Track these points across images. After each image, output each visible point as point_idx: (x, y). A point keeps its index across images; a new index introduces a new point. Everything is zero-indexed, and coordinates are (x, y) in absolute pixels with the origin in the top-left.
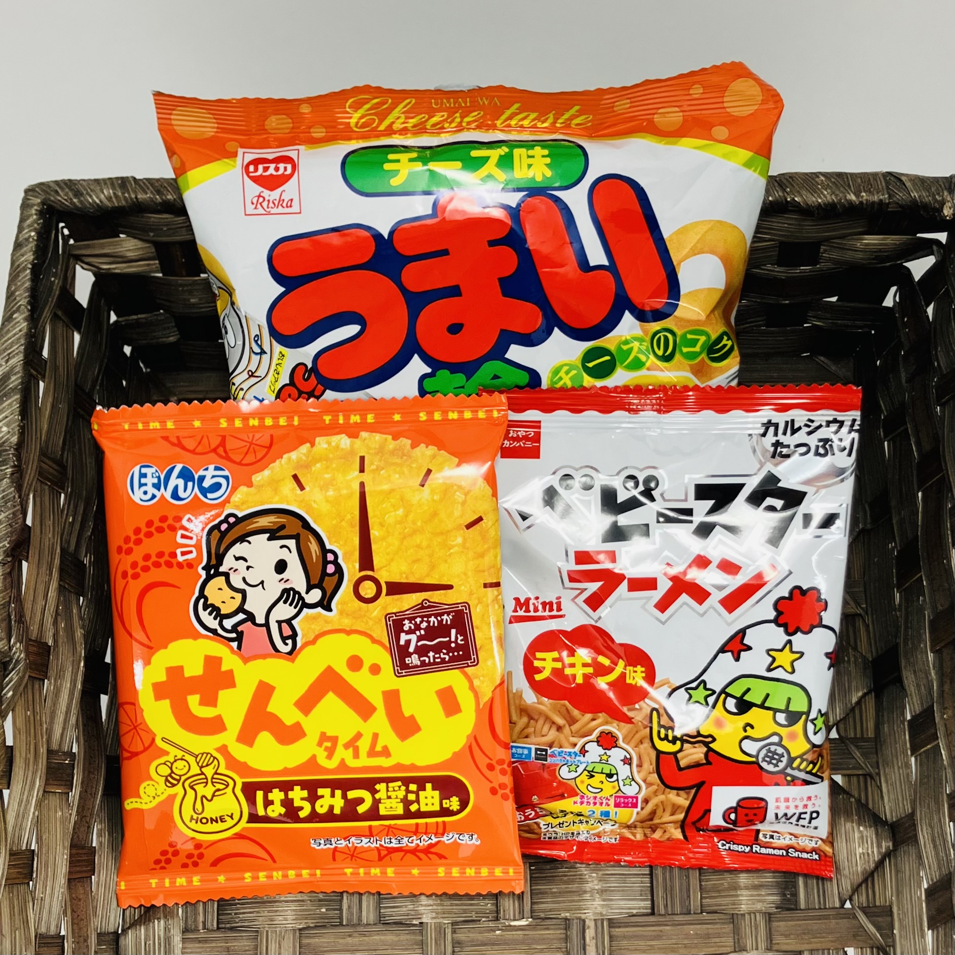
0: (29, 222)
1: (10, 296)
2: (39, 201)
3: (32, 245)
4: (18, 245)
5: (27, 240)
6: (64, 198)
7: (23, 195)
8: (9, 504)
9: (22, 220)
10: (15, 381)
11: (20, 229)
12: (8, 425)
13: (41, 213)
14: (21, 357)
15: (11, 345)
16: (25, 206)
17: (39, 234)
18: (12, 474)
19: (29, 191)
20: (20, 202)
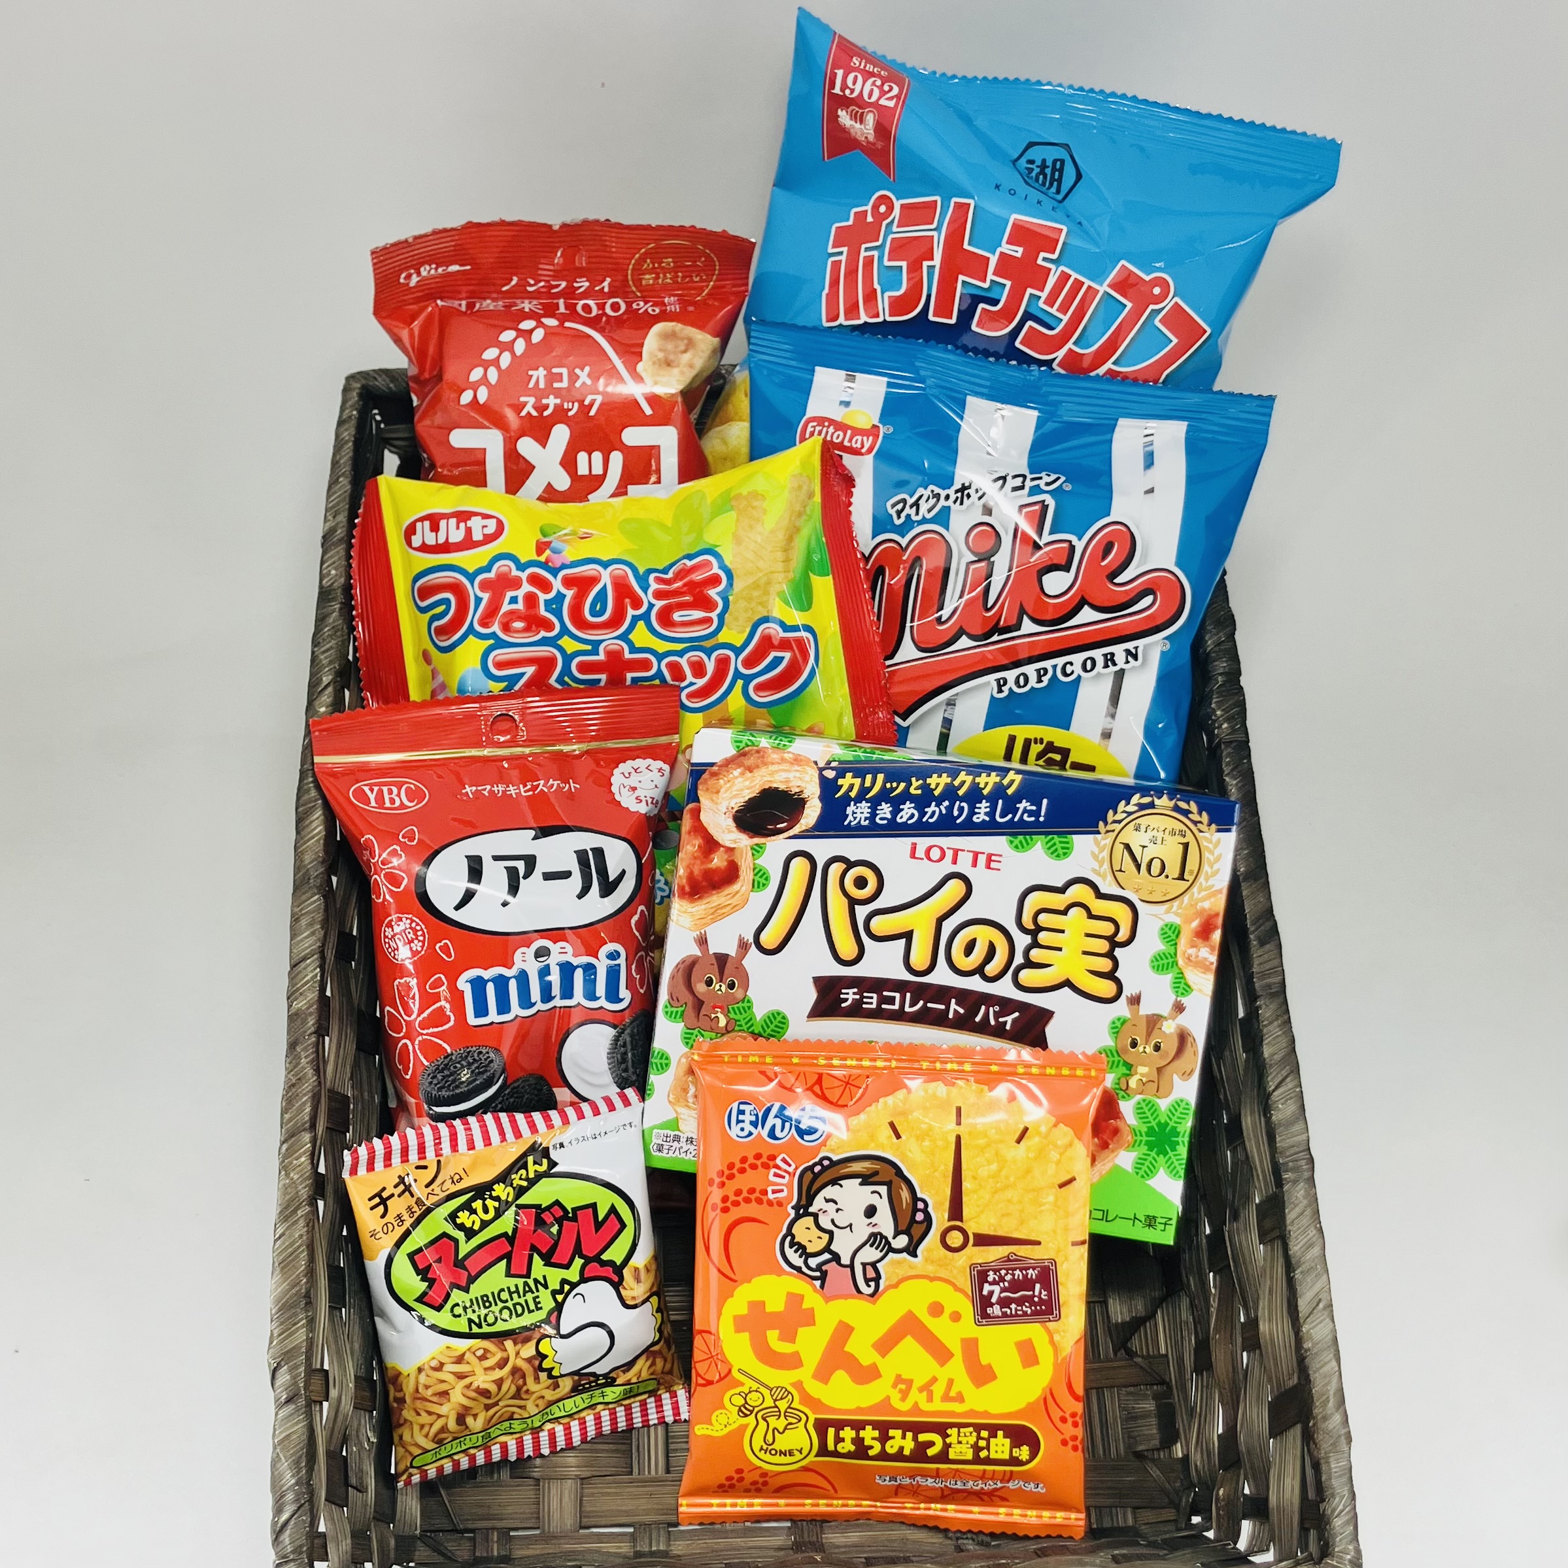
0: (350, 403)
1: (335, 464)
2: (358, 385)
3: (353, 422)
4: (341, 423)
5: (350, 417)
6: (381, 383)
7: (343, 382)
8: (339, 634)
9: (344, 402)
10: (340, 533)
11: (343, 409)
12: (336, 569)
13: (360, 395)
14: (346, 513)
15: (338, 504)
16: (346, 390)
17: (359, 412)
18: (341, 609)
19: (351, 378)
20: (341, 388)
